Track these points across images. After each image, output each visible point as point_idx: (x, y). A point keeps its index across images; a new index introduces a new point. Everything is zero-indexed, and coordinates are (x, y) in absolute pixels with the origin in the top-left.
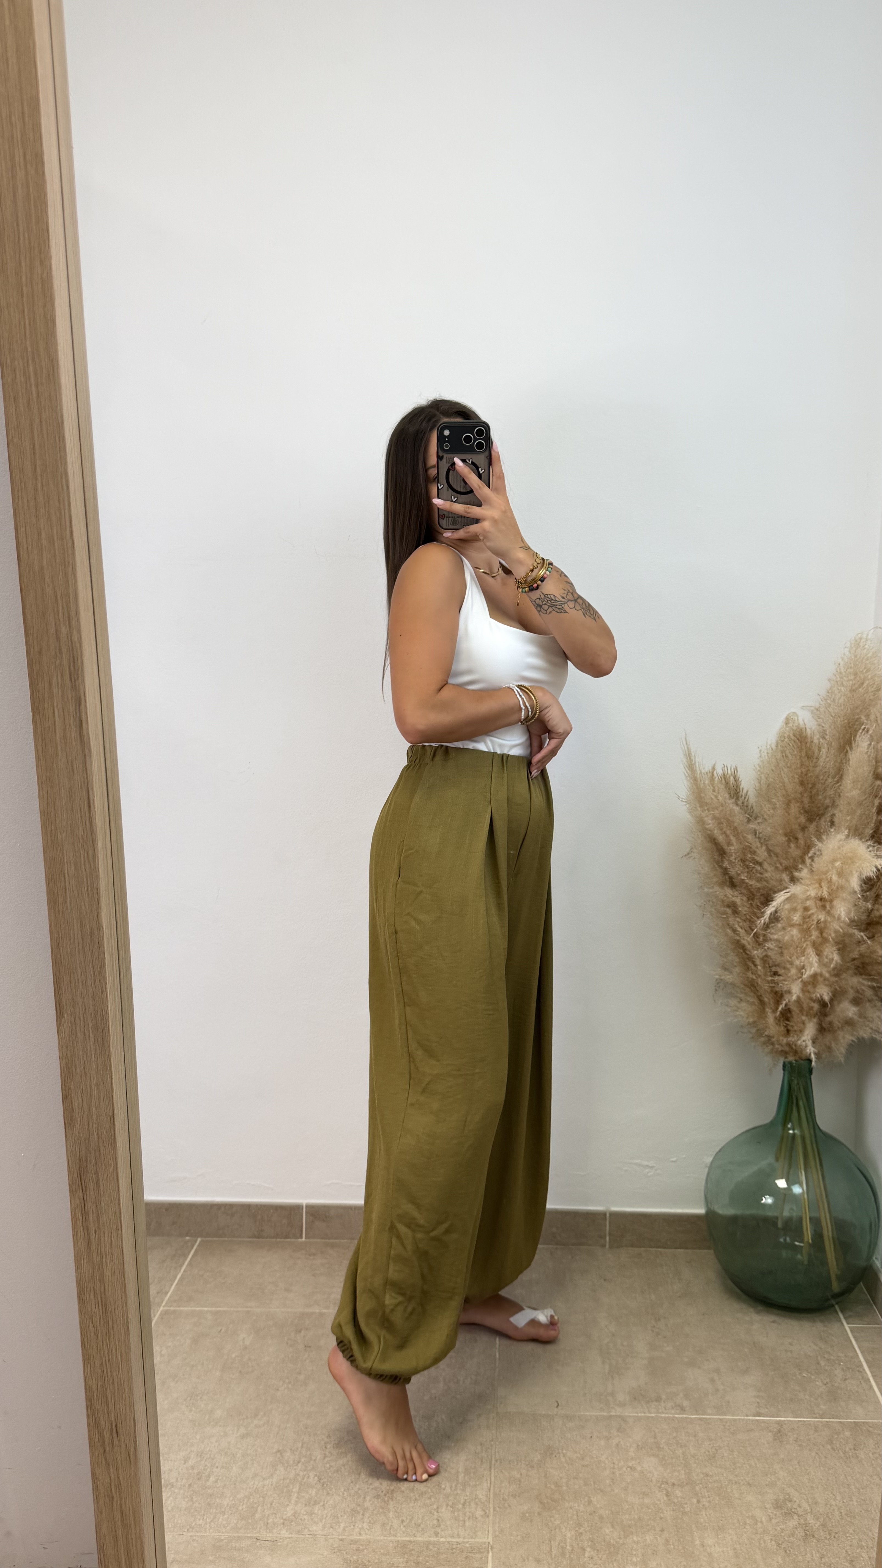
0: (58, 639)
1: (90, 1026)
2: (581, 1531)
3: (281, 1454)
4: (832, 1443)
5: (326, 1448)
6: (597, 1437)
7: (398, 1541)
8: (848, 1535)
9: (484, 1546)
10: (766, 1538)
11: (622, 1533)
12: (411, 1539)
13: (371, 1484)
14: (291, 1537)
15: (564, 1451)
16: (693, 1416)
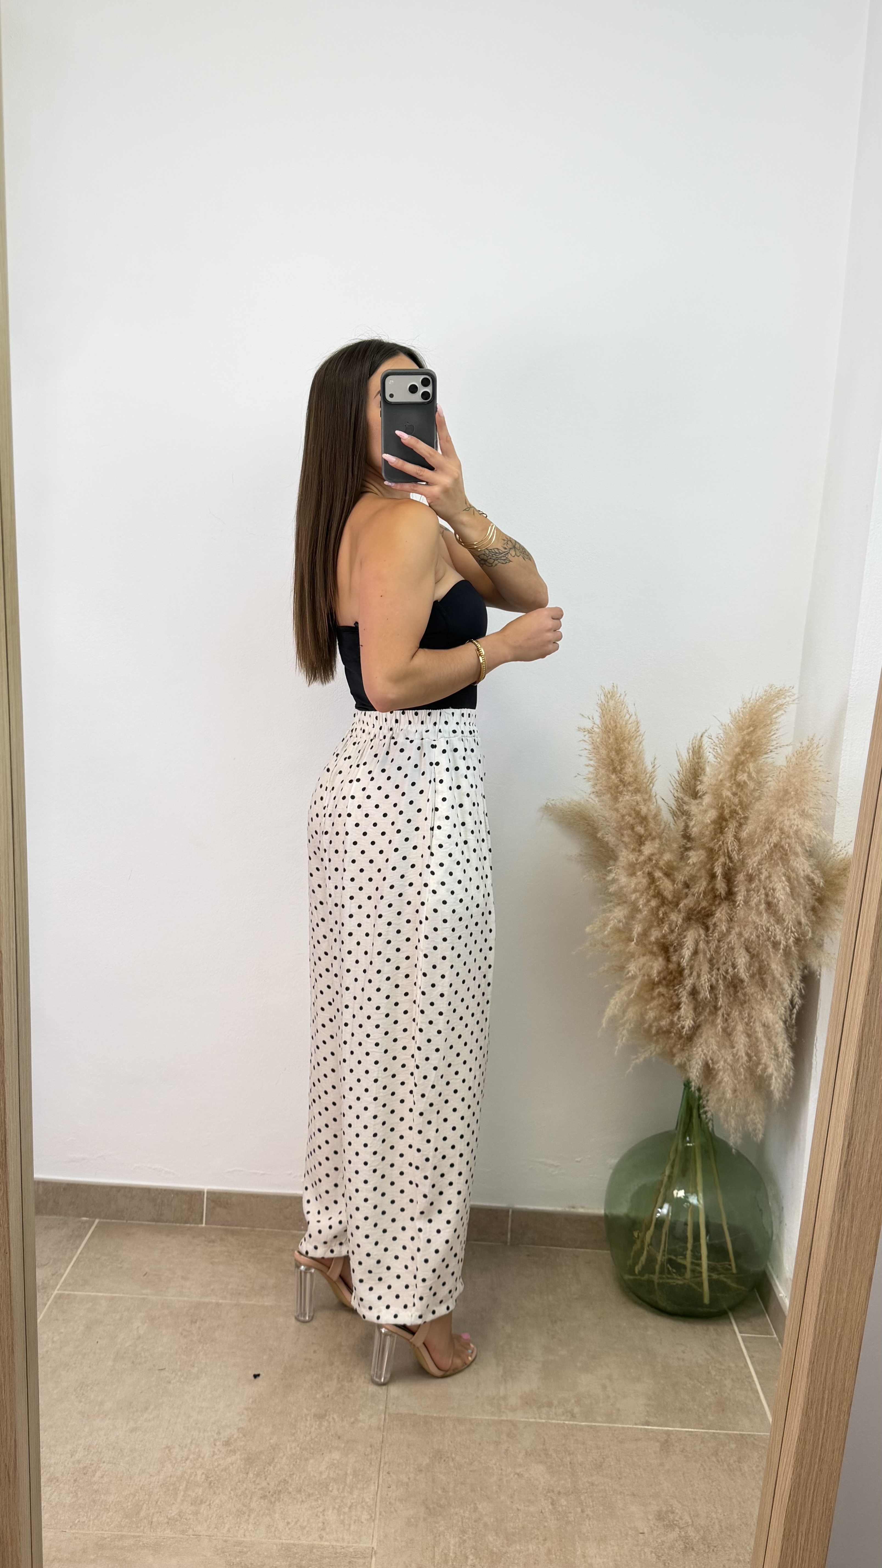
2: (465, 1538)
3: (169, 1451)
4: (717, 1454)
5: (215, 1445)
6: (487, 1442)
7: (282, 1544)
8: (726, 1549)
9: (367, 1551)
11: (505, 1541)
12: (296, 1542)
13: (258, 1484)
14: (175, 1538)
15: (454, 1456)
16: (583, 1424)
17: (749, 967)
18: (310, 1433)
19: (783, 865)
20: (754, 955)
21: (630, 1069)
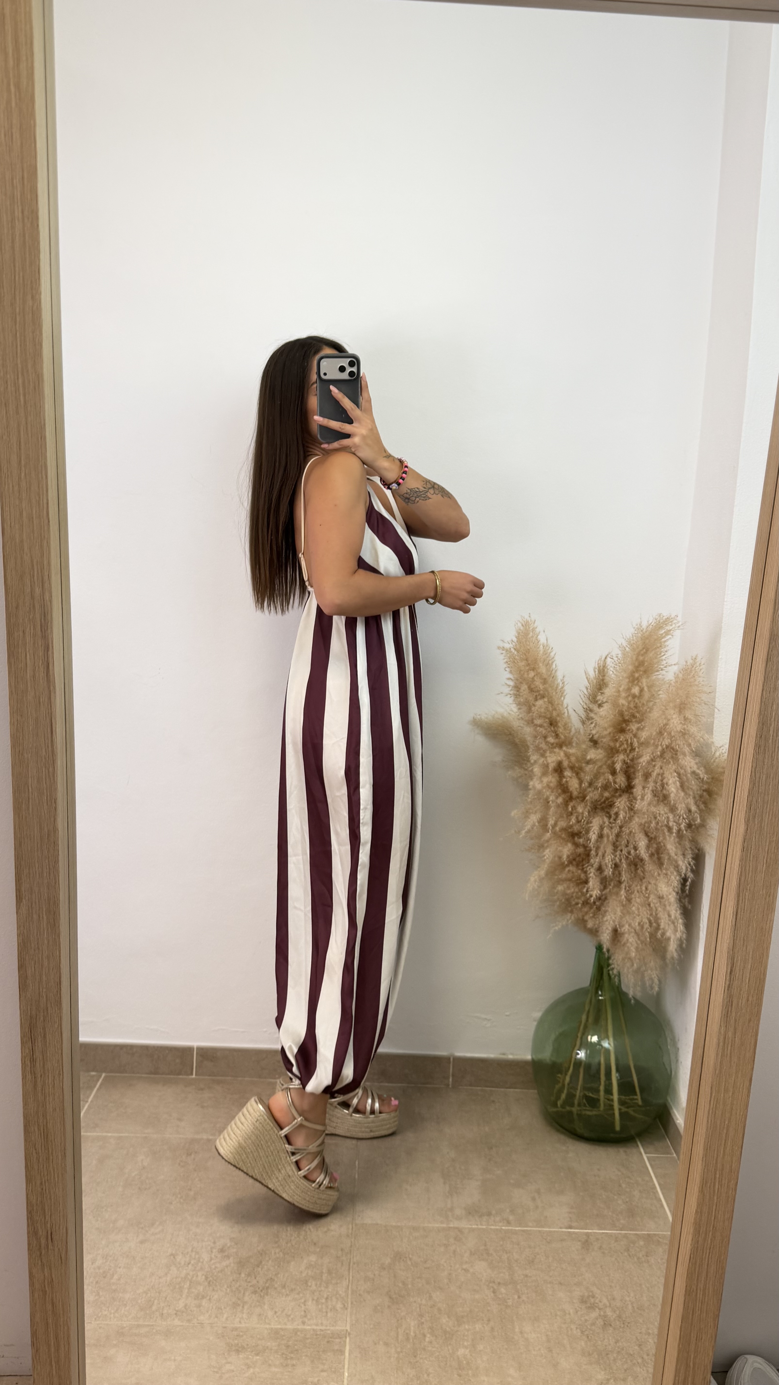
0: (33, 597)
1: (44, 909)
2: (423, 1321)
3: (174, 1257)
4: (628, 1250)
5: (212, 1252)
6: (438, 1245)
7: (272, 1328)
8: (638, 1324)
9: (343, 1333)
10: (573, 1327)
11: (456, 1323)
12: (284, 1327)
13: (249, 1282)
14: (182, 1326)
15: (410, 1256)
16: (517, 1229)
17: (648, 847)
18: (291, 1241)
19: (674, 763)
20: (652, 838)
21: (550, 935)
